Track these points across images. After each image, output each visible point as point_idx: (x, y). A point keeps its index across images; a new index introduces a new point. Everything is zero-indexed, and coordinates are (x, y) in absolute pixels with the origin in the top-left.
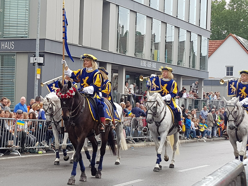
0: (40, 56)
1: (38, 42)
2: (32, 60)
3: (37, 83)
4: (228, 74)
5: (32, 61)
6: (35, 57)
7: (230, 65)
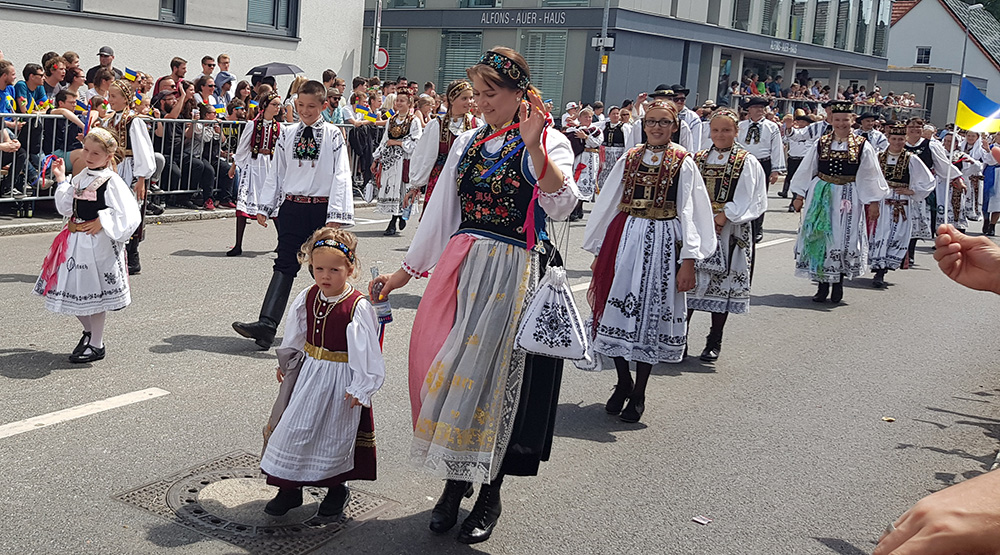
0: (608, 37)
1: (606, 13)
2: (595, 42)
3: (600, 78)
4: (919, 61)
5: (594, 45)
6: (600, 36)
7: (924, 45)
